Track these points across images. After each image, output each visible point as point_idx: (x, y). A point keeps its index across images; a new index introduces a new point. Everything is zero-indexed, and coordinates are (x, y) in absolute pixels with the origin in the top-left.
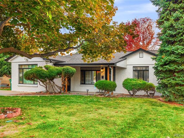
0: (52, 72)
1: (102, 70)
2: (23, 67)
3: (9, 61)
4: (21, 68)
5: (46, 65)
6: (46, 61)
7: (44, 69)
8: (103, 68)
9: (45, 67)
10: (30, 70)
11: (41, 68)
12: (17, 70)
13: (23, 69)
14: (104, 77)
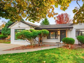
0: (35, 33)
1: (58, 32)
2: (17, 31)
3: (9, 28)
4: (16, 32)
5: (30, 29)
6: (31, 27)
7: (29, 31)
8: (59, 31)
9: (30, 30)
10: (20, 32)
11: (28, 31)
12: (14, 32)
13: (17, 32)
14: (60, 35)
